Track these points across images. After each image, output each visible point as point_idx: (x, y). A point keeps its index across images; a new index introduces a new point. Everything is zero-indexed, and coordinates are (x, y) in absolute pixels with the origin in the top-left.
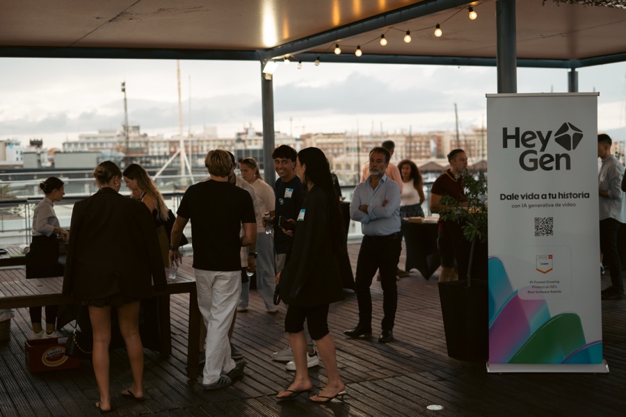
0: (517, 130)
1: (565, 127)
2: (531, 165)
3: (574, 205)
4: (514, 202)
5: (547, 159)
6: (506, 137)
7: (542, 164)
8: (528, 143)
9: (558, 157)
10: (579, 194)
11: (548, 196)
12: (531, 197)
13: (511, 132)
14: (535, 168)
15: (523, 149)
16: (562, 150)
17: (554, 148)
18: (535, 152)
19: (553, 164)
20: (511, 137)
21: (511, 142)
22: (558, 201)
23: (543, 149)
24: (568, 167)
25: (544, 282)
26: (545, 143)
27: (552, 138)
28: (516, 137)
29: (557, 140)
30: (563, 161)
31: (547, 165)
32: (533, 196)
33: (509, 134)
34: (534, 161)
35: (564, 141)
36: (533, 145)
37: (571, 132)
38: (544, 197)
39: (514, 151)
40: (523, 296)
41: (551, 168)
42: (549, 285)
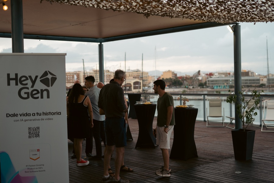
0: (16, 75)
1: (46, 74)
2: (26, 96)
3: (52, 119)
4: (15, 118)
5: (35, 92)
6: (9, 79)
7: (32, 95)
8: (24, 83)
9: (42, 91)
10: (55, 113)
11: (36, 114)
12: (25, 115)
13: (12, 76)
14: (28, 98)
15: (20, 86)
16: (44, 87)
17: (39, 86)
18: (28, 88)
19: (39, 95)
20: (13, 79)
21: (13, 82)
22: (42, 117)
23: (32, 86)
24: (48, 97)
25: (35, 166)
26: (34, 82)
27: (38, 80)
28: (16, 79)
29: (41, 81)
30: (45, 93)
31: (35, 96)
32: (27, 115)
33: (11, 77)
34: (28, 93)
35: (45, 82)
36: (27, 84)
37: (49, 76)
38: (34, 115)
39: (15, 88)
40: (22, 175)
41: (38, 98)
42: (38, 167)
